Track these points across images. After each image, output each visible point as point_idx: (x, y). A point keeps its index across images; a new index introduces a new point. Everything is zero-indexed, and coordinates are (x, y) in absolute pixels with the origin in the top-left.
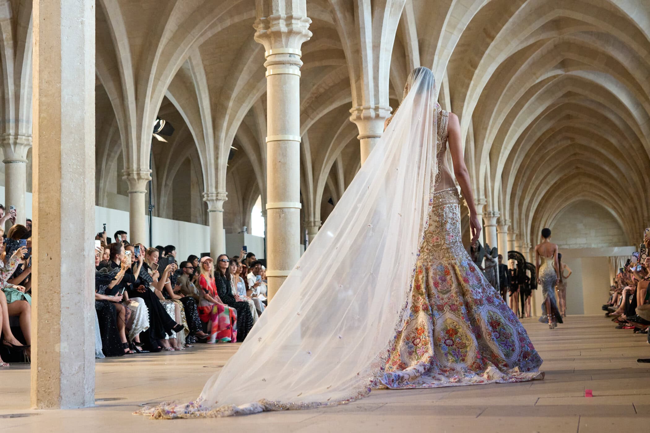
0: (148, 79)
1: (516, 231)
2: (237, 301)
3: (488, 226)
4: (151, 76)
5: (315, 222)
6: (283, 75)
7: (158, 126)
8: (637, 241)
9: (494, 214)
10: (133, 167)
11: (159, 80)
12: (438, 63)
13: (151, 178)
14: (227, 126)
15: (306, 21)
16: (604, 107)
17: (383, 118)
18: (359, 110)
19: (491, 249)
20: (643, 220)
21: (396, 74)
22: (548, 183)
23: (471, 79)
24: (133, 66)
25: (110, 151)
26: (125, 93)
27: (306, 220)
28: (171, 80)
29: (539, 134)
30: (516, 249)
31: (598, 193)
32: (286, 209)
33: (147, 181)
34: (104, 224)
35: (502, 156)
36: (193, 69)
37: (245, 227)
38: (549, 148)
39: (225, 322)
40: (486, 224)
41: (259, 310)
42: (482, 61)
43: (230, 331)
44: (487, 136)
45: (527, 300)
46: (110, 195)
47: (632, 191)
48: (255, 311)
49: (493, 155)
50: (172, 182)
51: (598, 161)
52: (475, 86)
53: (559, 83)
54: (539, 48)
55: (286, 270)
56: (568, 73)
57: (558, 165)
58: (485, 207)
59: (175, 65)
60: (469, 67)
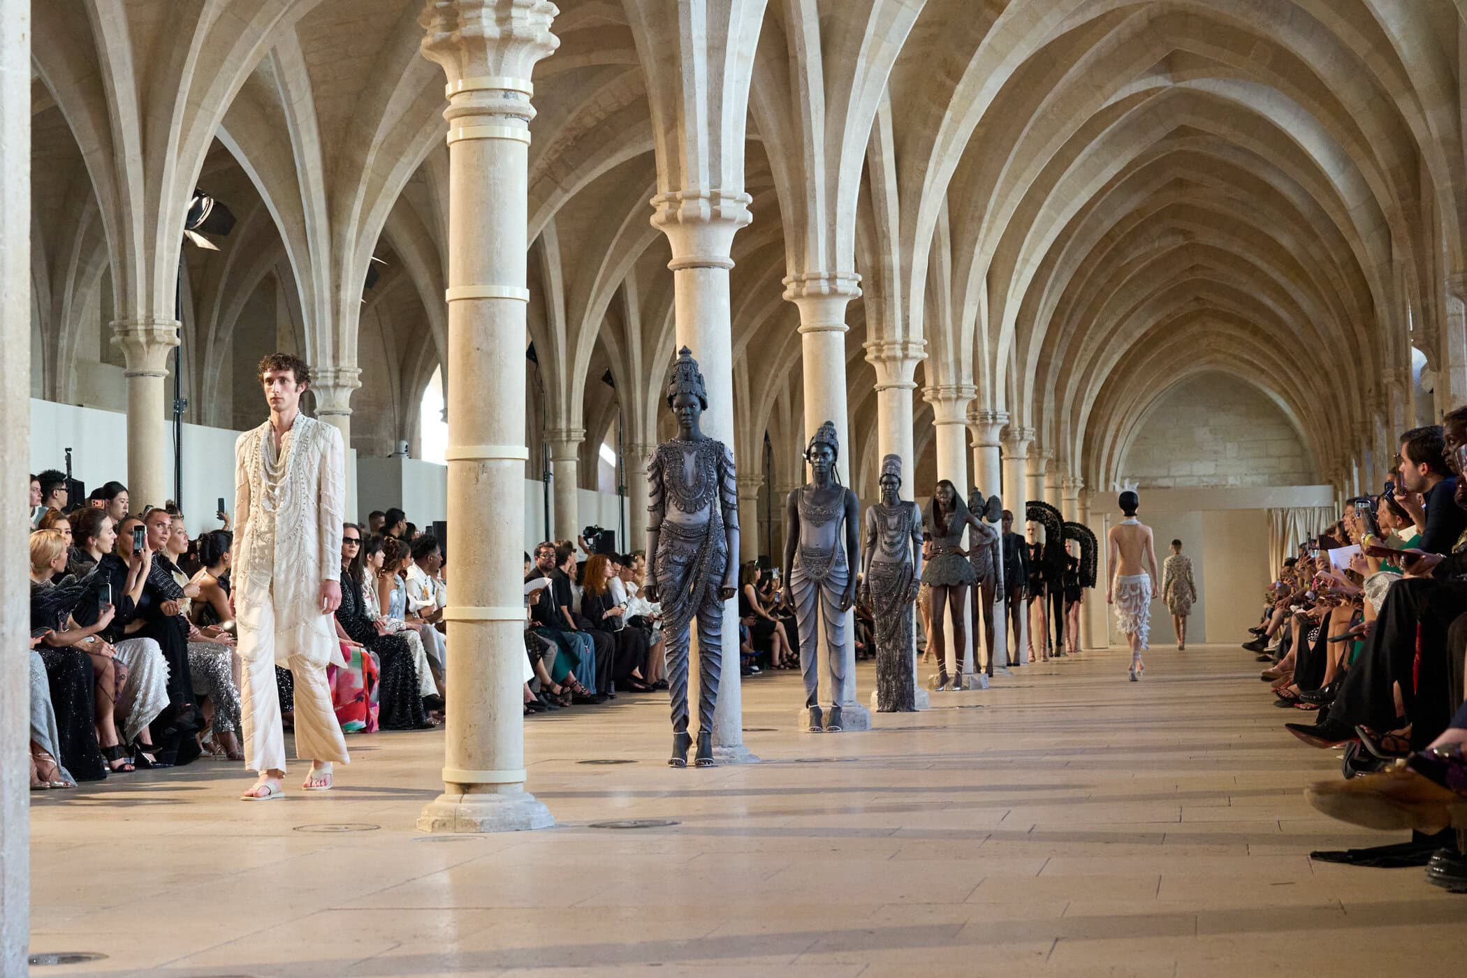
0: (173, 103)
1: (1048, 453)
2: (381, 634)
3: (982, 446)
4: (179, 96)
5: (569, 431)
6: (488, 142)
7: (194, 213)
8: (1336, 475)
9: (994, 418)
10: (136, 314)
11: (199, 106)
12: (866, 74)
13: (178, 342)
14: (362, 210)
15: (547, 11)
16: (1265, 162)
17: (729, 221)
18: (674, 202)
19: (986, 501)
20: (1352, 430)
21: (764, 100)
22: (1127, 337)
23: (945, 106)
24: (136, 72)
25: (84, 260)
26: (115, 135)
27: (550, 426)
28: (228, 105)
29: (1108, 224)
30: (1047, 498)
31: (1246, 357)
32: (493, 461)
33: (170, 348)
34: (67, 450)
35: (1018, 280)
36: (281, 74)
37: (405, 443)
38: (1134, 254)
39: (352, 686)
40: (976, 440)
41: (432, 654)
42: (973, 64)
43: (363, 705)
44: (981, 236)
45: (1071, 613)
46: (82, 365)
47: (1326, 358)
48: (421, 657)
49: (995, 280)
50: (231, 332)
51: (1248, 286)
52: (956, 122)
53: (1160, 106)
54: (1112, 28)
55: (489, 605)
56: (1182, 85)
57: (1152, 294)
58: (974, 404)
59: (237, 70)
60: (941, 76)
